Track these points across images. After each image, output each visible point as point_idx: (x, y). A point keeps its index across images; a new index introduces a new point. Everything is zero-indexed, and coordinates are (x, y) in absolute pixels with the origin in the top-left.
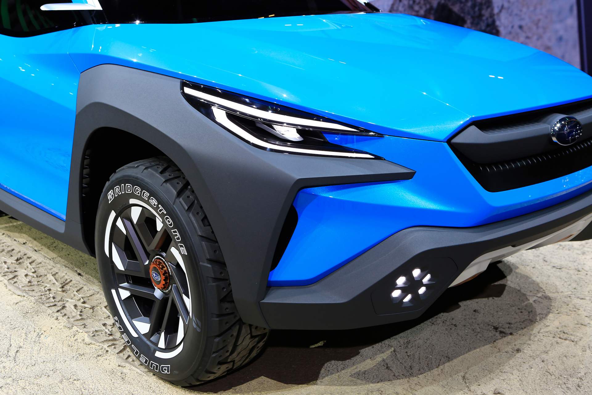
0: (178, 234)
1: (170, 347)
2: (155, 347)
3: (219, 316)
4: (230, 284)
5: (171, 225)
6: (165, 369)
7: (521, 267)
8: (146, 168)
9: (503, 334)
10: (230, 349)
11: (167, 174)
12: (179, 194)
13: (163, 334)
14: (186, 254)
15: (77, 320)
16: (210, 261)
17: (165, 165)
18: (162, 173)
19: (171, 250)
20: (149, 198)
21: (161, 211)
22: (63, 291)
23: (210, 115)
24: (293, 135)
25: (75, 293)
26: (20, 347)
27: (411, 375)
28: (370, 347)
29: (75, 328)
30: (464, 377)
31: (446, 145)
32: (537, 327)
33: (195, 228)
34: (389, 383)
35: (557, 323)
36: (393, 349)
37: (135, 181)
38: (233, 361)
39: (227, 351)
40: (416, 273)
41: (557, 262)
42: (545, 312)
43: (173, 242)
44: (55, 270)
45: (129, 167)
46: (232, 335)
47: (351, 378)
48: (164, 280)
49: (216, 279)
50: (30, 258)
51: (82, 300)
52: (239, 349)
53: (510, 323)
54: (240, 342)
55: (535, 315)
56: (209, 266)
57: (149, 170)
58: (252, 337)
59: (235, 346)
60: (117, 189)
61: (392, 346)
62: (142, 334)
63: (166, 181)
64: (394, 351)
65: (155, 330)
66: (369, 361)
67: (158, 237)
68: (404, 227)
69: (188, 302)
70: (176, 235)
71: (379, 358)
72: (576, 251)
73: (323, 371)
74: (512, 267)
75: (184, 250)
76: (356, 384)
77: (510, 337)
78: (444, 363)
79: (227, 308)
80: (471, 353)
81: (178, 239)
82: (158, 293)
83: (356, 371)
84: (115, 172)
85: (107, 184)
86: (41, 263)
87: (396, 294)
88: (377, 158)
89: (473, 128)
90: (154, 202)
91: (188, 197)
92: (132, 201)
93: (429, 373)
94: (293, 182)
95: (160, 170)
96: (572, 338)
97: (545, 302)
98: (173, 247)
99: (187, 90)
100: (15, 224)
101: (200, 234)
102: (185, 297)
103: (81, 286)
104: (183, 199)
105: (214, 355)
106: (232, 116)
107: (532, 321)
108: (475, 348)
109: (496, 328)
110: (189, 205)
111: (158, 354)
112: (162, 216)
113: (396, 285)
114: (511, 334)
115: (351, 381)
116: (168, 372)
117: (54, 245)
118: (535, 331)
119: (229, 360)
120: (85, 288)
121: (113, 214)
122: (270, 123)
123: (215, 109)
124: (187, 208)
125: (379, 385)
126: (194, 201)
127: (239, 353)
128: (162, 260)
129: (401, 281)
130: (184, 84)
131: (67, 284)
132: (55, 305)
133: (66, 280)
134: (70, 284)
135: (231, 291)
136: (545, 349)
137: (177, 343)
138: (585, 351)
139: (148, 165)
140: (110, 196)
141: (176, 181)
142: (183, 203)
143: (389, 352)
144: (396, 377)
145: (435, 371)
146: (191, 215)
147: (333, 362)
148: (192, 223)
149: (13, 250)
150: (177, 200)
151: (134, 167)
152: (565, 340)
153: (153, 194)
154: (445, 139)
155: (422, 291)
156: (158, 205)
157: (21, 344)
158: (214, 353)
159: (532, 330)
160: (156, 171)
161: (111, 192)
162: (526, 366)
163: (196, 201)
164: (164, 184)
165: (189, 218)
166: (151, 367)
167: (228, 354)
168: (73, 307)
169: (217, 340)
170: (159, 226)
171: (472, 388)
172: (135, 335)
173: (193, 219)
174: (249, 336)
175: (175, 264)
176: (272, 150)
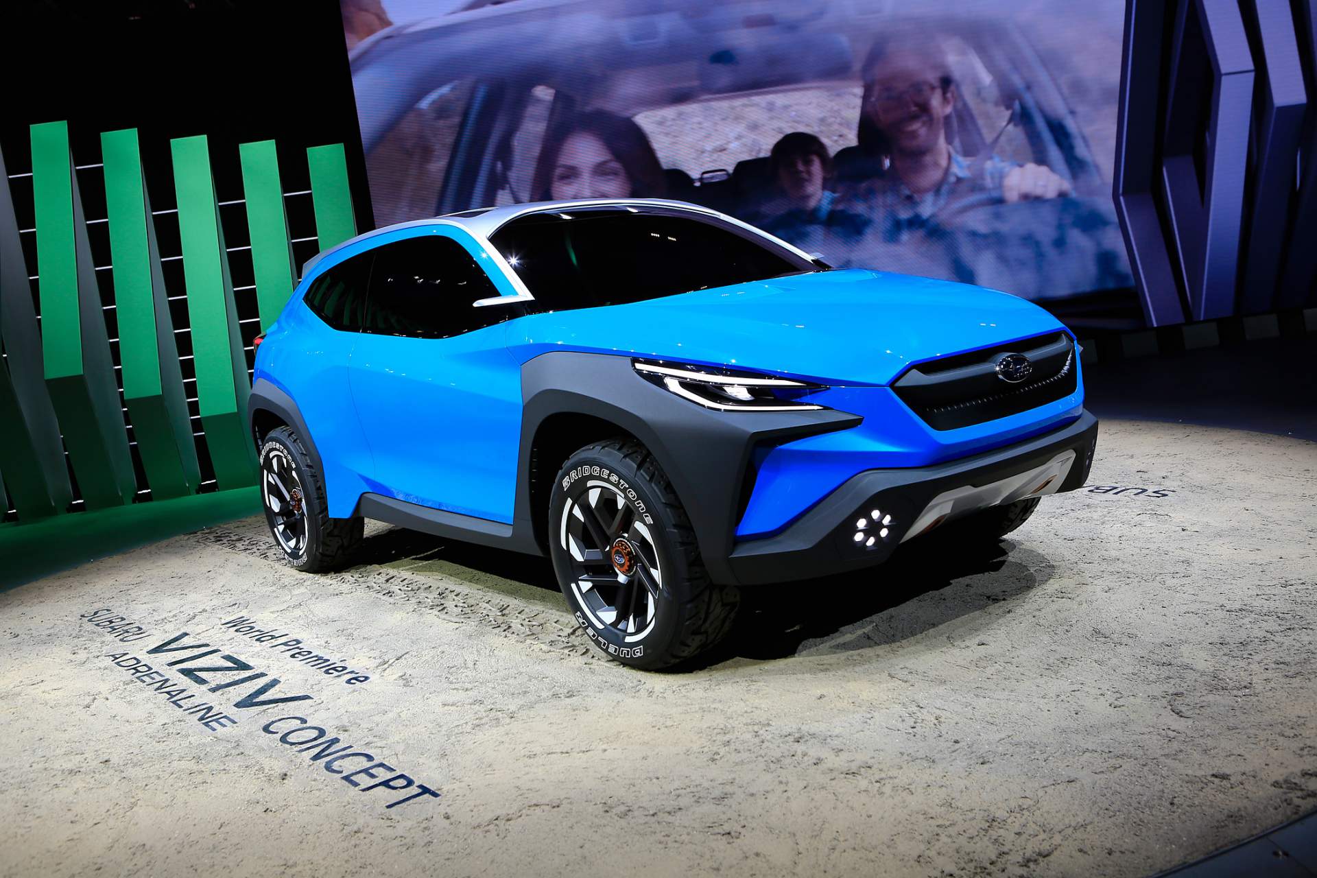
0: (642, 504)
1: (640, 628)
2: (625, 634)
3: (689, 580)
4: (697, 548)
5: (634, 497)
6: (637, 652)
7: (1026, 543)
8: (603, 448)
9: (996, 600)
10: (703, 616)
11: (624, 450)
12: (639, 467)
13: (631, 618)
14: (652, 523)
15: (528, 635)
16: (675, 526)
17: (621, 443)
18: (619, 450)
19: (635, 525)
20: (609, 475)
21: (622, 485)
22: (503, 615)
23: (664, 386)
24: (744, 395)
25: (517, 615)
26: (477, 661)
27: (894, 641)
28: (850, 626)
29: (528, 642)
30: (948, 637)
31: (888, 388)
32: (1034, 591)
33: (658, 497)
34: (870, 649)
35: (1056, 586)
36: (875, 624)
37: (591, 463)
38: (706, 632)
39: (700, 619)
40: (876, 514)
41: (1069, 534)
42: (1046, 578)
43: (636, 516)
44: (487, 599)
45: (584, 451)
46: (703, 601)
47: (830, 650)
48: (628, 561)
49: (682, 544)
50: (454, 591)
51: (527, 620)
52: (712, 617)
53: (1004, 592)
54: (712, 608)
55: (1035, 581)
56: (675, 531)
57: (606, 448)
58: (724, 605)
59: (707, 614)
60: (573, 474)
61: (874, 622)
62: (608, 623)
63: (625, 457)
64: (876, 626)
65: (622, 617)
66: (849, 635)
67: (619, 517)
68: (859, 471)
69: (656, 574)
70: (641, 506)
71: (860, 632)
72: (1095, 522)
73: (800, 647)
74: (1016, 544)
75: (649, 520)
76: (835, 653)
77: (1003, 602)
78: (928, 629)
79: (696, 573)
80: (959, 619)
81: (643, 509)
82: (622, 578)
83: (835, 643)
84: (568, 459)
85: (560, 472)
86: (467, 595)
87: (859, 537)
88: (825, 408)
89: (914, 371)
90: (614, 478)
91: (649, 468)
92: (590, 484)
93: (912, 638)
94: (748, 436)
95: (617, 448)
96: (1070, 596)
97: (1048, 570)
98: (637, 522)
99: (638, 366)
100: (420, 564)
101: (664, 501)
102: (653, 571)
103: (522, 609)
104: (644, 471)
105: (687, 623)
106: (685, 384)
107: (1029, 587)
108: (963, 615)
109: (988, 597)
110: (650, 475)
111: (628, 639)
112: (624, 491)
113: (858, 528)
114: (1004, 599)
115: (830, 651)
116: (641, 653)
117: (476, 578)
118: (1031, 594)
119: (702, 630)
120: (526, 610)
121: (569, 502)
122: (720, 387)
123: (667, 380)
124: (648, 478)
125: (860, 651)
126: (654, 473)
127: (712, 622)
128: (624, 542)
129: (862, 523)
130: (635, 360)
131: (505, 609)
132: (499, 626)
133: (503, 605)
134: (508, 609)
135: (700, 553)
136: (1037, 607)
137: (648, 622)
138: (1082, 604)
139: (604, 445)
140: (566, 483)
141: (634, 455)
142: (644, 474)
143: (870, 627)
144: (877, 644)
145: (919, 636)
146: (653, 485)
147: (811, 639)
148: (655, 491)
149: (430, 587)
150: (638, 473)
151: (590, 449)
152: (1062, 598)
153: (612, 471)
154: (887, 384)
155: (884, 533)
156: (619, 481)
157: (477, 659)
158: (688, 620)
159: (1029, 594)
160: (614, 449)
161: (566, 479)
162: (1017, 622)
163: (656, 472)
164: (624, 459)
165: (652, 488)
166: (622, 654)
167: (701, 622)
168: (520, 626)
169: (689, 606)
170: (621, 502)
171: (955, 644)
172: (600, 626)
173: (655, 488)
174: (720, 604)
175: (639, 539)
176: (725, 410)
